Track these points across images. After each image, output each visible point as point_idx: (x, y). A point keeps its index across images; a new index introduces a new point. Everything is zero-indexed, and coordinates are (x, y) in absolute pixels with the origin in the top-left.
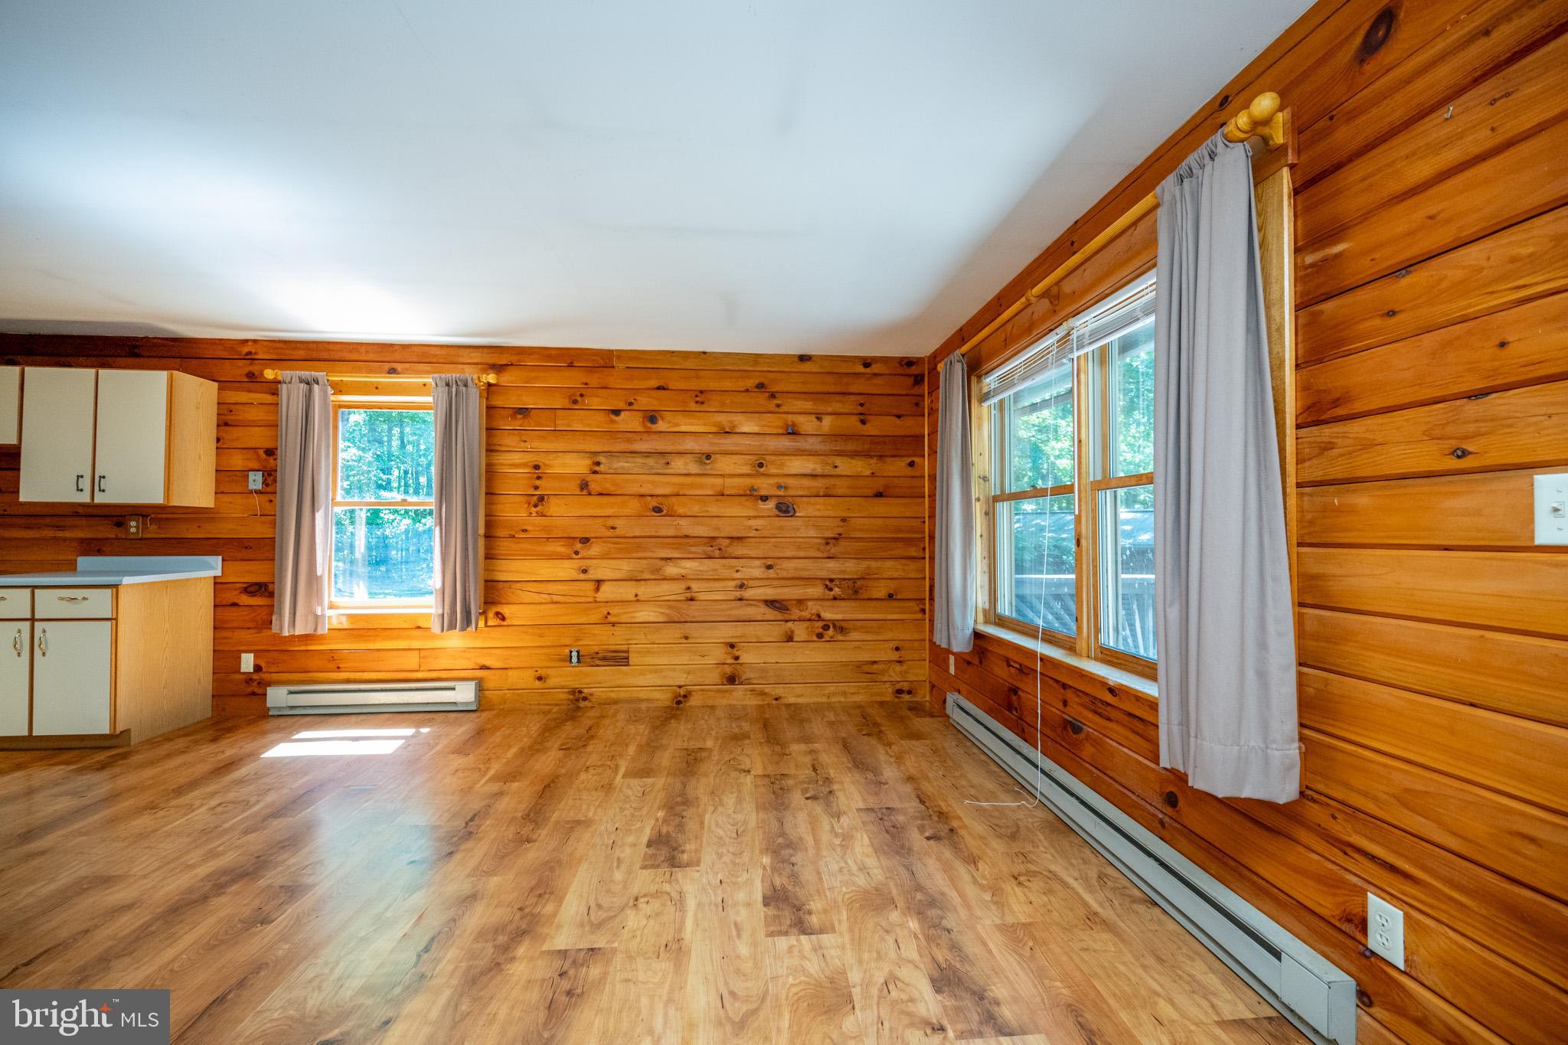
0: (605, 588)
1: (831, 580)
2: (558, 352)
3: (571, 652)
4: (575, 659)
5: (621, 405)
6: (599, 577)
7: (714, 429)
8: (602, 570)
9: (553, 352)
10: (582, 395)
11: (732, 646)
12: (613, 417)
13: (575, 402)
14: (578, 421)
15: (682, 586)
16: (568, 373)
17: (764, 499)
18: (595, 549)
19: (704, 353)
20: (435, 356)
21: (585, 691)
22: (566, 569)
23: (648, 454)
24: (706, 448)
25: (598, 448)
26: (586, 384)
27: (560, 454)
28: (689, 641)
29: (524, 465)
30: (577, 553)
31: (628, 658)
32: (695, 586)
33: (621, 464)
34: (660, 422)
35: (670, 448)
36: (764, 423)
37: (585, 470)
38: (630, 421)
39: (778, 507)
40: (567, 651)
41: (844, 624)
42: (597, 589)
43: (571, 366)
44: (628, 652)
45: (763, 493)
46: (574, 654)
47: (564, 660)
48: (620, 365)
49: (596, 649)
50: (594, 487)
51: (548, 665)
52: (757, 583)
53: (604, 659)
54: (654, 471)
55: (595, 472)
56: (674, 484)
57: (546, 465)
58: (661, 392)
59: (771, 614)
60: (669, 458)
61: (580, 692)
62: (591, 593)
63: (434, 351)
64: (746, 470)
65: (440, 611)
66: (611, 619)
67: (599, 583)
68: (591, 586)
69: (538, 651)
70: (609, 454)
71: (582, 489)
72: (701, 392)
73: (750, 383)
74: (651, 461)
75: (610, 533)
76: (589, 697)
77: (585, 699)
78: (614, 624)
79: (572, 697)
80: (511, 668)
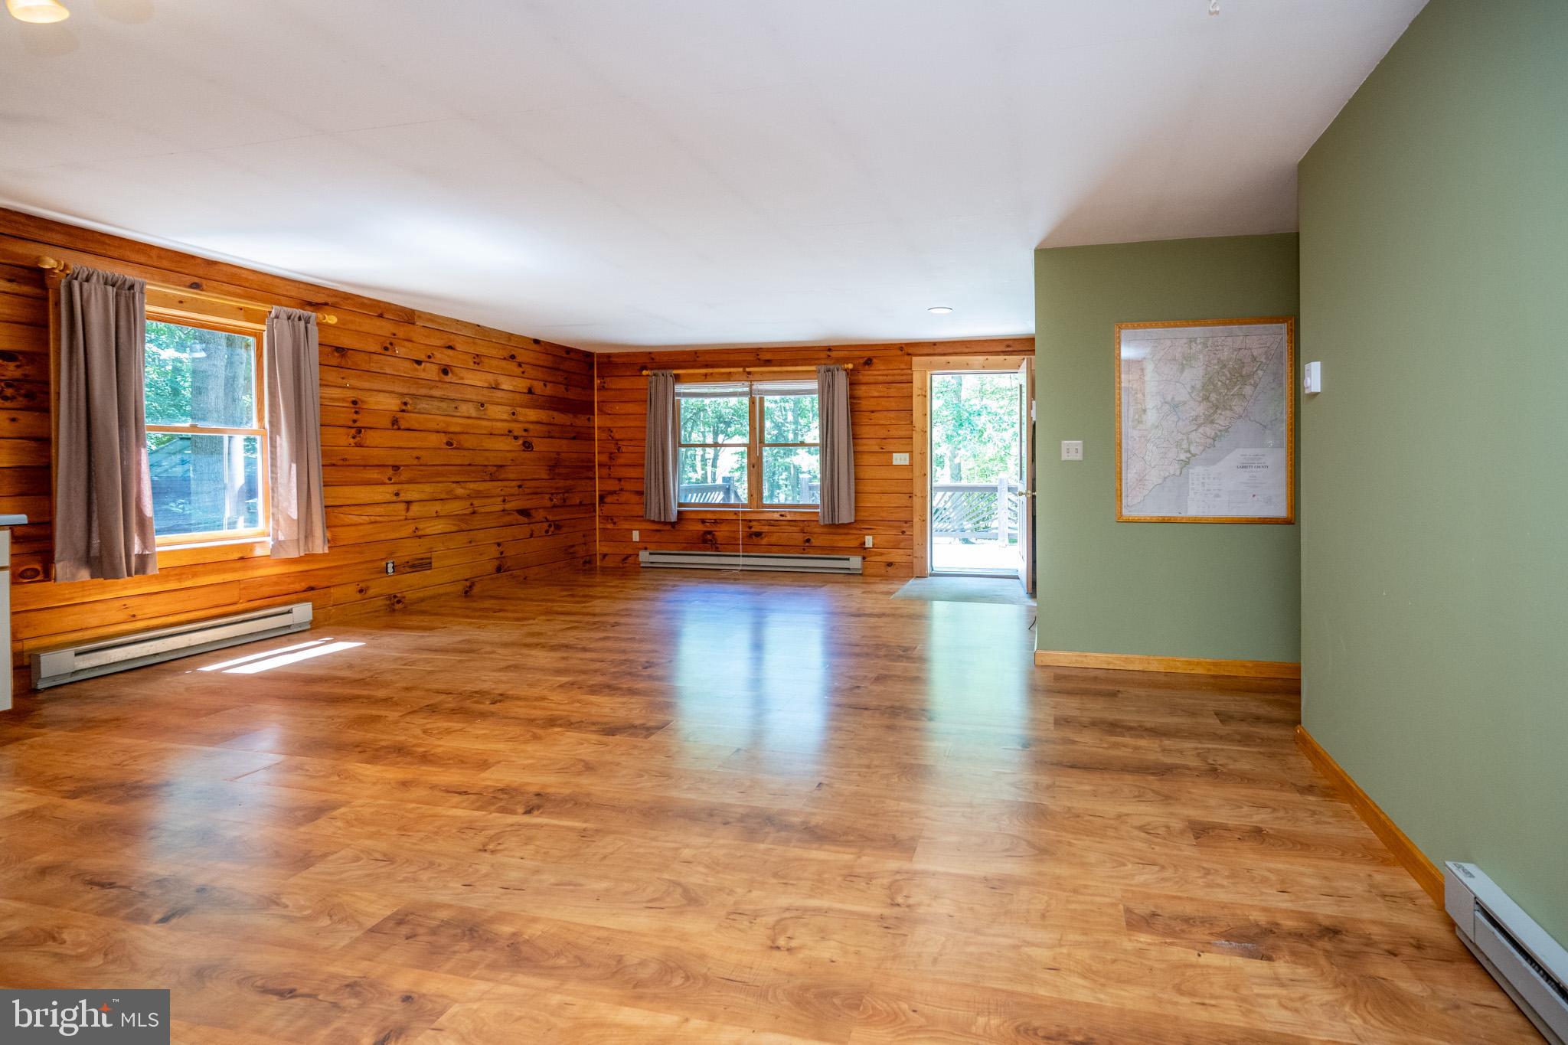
0: (414, 508)
1: (552, 494)
2: (369, 302)
3: (387, 564)
4: (390, 570)
5: (422, 357)
6: (409, 499)
7: (486, 385)
8: (412, 493)
9: (366, 301)
10: (391, 344)
11: (499, 545)
12: (416, 366)
13: (386, 349)
14: (389, 365)
15: (468, 503)
16: (379, 322)
17: (516, 438)
18: (405, 475)
19: (479, 326)
20: (247, 280)
21: (398, 595)
22: (383, 493)
23: (442, 399)
24: (481, 398)
25: (405, 391)
26: (394, 335)
27: (375, 393)
28: (473, 544)
29: (344, 400)
30: (390, 479)
31: (430, 563)
32: (476, 502)
33: (423, 405)
34: (450, 375)
35: (457, 396)
36: (515, 384)
37: (396, 408)
38: (430, 371)
39: (524, 443)
40: (384, 563)
41: (560, 523)
42: (408, 510)
43: (381, 316)
44: (430, 558)
45: (516, 434)
46: (390, 566)
47: (381, 572)
48: (419, 323)
49: (407, 559)
50: (403, 424)
51: (368, 577)
52: (514, 498)
53: (413, 566)
54: (447, 413)
55: (403, 411)
56: (461, 424)
57: (362, 402)
58: (450, 352)
59: (522, 519)
60: (458, 403)
61: (395, 597)
62: (404, 513)
63: (245, 274)
64: (505, 417)
65: (296, 538)
66: (419, 533)
67: (409, 503)
68: (403, 506)
69: (360, 567)
70: (413, 396)
71: (393, 424)
72: (477, 355)
73: (506, 354)
74: (444, 405)
75: (415, 462)
76: (403, 600)
77: (399, 602)
78: (420, 537)
79: (388, 602)
80: (334, 586)
